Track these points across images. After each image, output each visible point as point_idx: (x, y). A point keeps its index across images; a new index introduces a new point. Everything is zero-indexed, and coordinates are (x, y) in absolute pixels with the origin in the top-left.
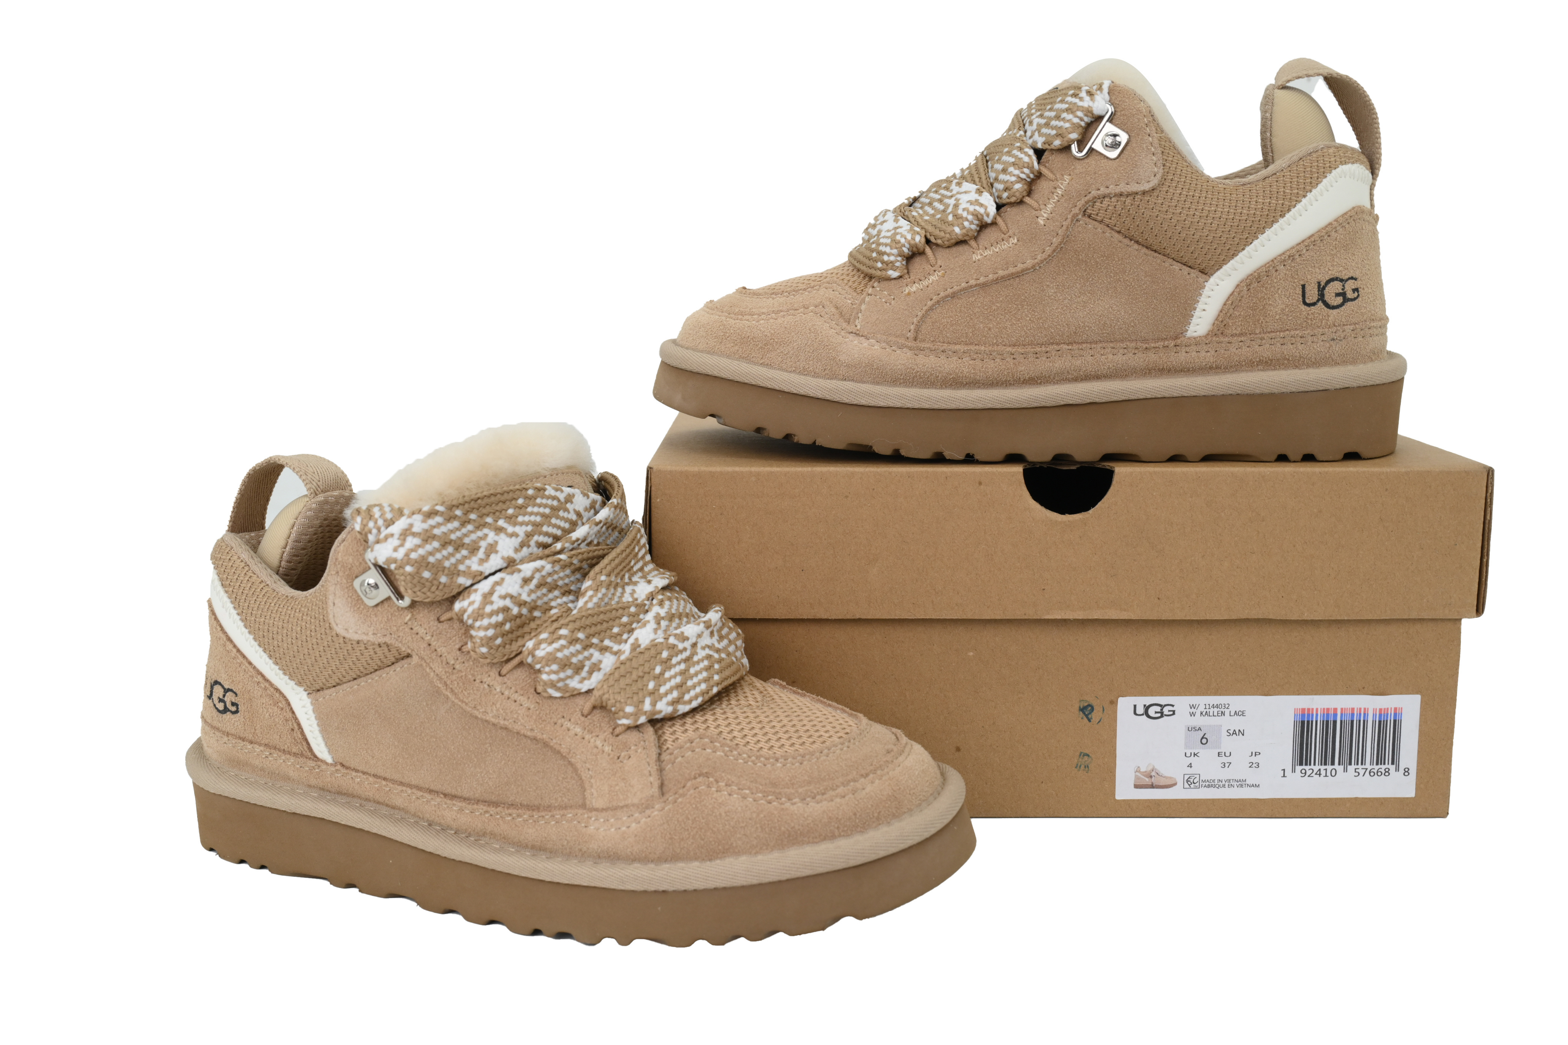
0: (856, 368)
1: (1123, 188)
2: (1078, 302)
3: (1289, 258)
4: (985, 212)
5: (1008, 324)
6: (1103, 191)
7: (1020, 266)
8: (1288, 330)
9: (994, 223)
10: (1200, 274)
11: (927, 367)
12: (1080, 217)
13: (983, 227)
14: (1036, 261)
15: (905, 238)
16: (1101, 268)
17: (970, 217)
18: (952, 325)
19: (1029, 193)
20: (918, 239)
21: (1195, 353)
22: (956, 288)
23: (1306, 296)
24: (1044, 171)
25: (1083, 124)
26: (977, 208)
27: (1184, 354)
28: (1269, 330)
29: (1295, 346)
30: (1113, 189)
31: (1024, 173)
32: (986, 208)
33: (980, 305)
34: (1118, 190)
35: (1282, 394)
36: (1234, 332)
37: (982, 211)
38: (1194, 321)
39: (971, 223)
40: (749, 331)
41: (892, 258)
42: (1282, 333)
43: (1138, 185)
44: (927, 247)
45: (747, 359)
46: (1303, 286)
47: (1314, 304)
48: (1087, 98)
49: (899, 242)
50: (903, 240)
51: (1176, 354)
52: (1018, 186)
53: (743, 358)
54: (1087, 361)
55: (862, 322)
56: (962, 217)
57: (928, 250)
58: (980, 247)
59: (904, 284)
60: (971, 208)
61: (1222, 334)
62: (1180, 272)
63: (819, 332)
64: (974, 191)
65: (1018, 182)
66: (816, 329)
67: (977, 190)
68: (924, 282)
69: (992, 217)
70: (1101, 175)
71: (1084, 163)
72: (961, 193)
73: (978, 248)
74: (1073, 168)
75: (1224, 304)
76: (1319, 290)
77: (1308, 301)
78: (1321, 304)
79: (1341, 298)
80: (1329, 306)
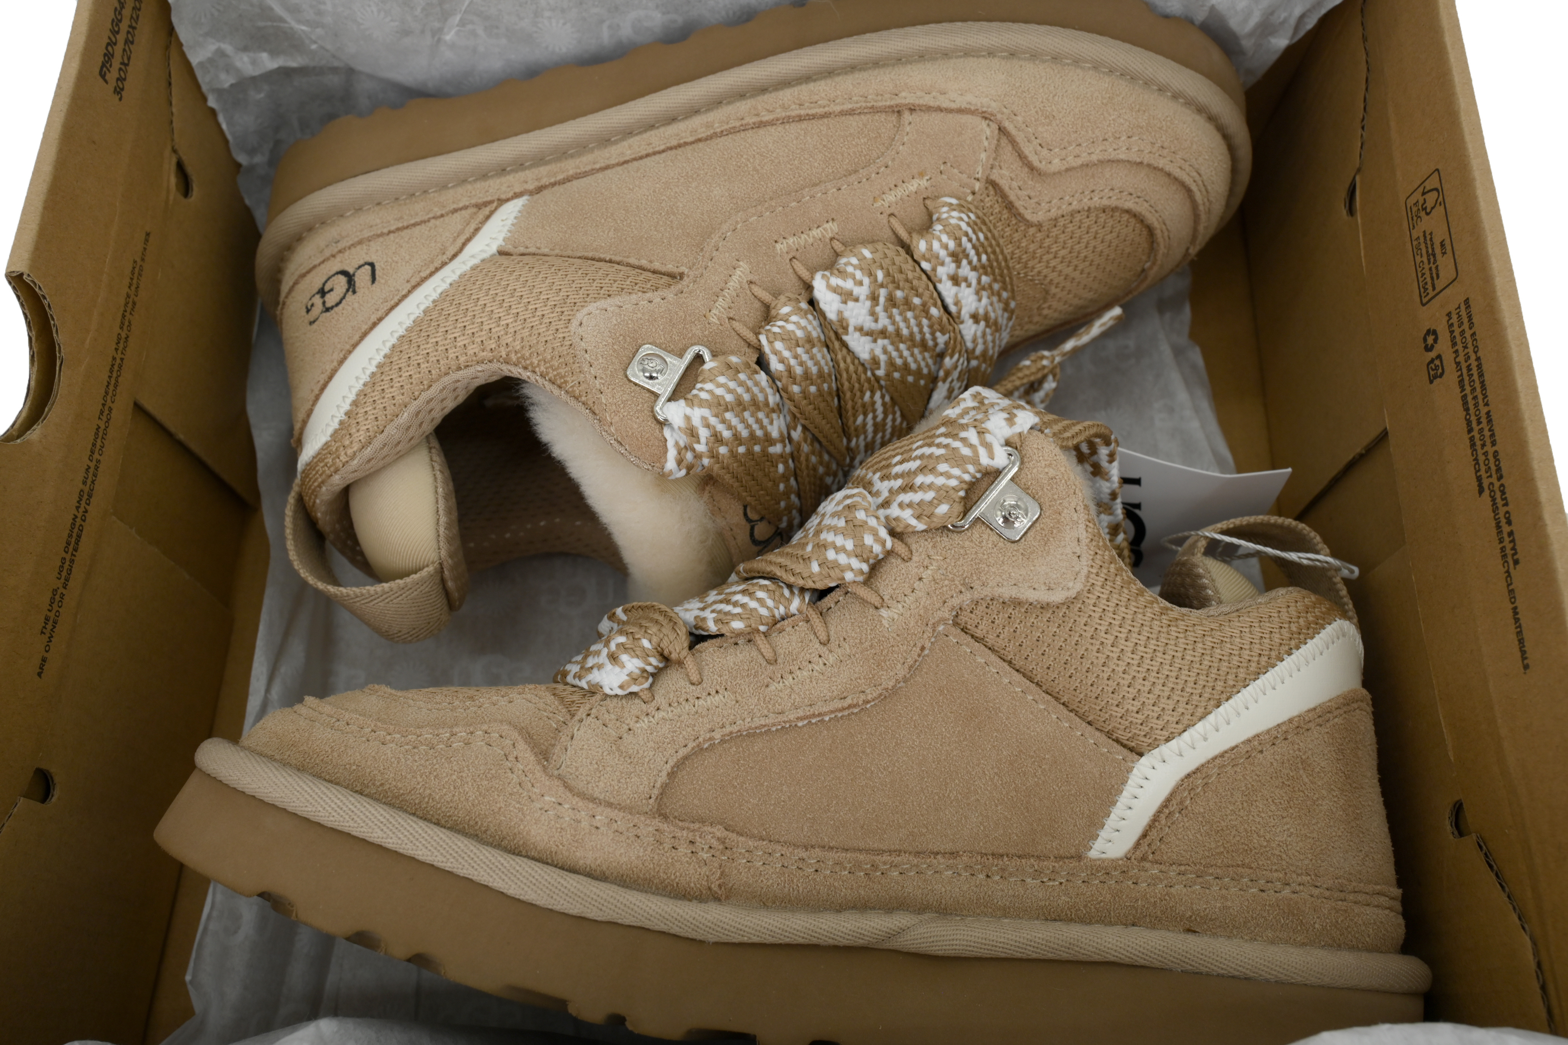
2: (678, 188)
4: (829, 279)
6: (655, 297)
7: (764, 211)
8: (394, 232)
9: (813, 271)
10: (510, 251)
11: (877, 79)
12: (687, 273)
14: (742, 222)
16: (650, 227)
17: (848, 270)
18: (851, 135)
21: (515, 184)
22: (853, 181)
23: (370, 273)
27: (529, 179)
28: (418, 226)
30: (641, 300)
32: (829, 287)
34: (634, 299)
36: (463, 212)
37: (832, 283)
38: (516, 211)
39: (846, 264)
43: (605, 306)
46: (373, 282)
47: (361, 268)
48: (696, 422)
54: (657, 138)
55: (980, 131)
56: (862, 274)
57: (903, 234)
58: (828, 241)
59: (930, 189)
60: (848, 287)
61: (479, 206)
62: (538, 245)
63: (1040, 113)
64: (851, 329)
65: (786, 314)
66: (1045, 118)
67: (846, 329)
68: (899, 192)
69: (818, 276)
70: (662, 317)
71: (691, 338)
72: (869, 333)
73: (832, 239)
74: (707, 333)
75: (477, 230)
76: (354, 285)
77: (368, 268)
78: (351, 271)
79: (327, 288)
80: (344, 273)
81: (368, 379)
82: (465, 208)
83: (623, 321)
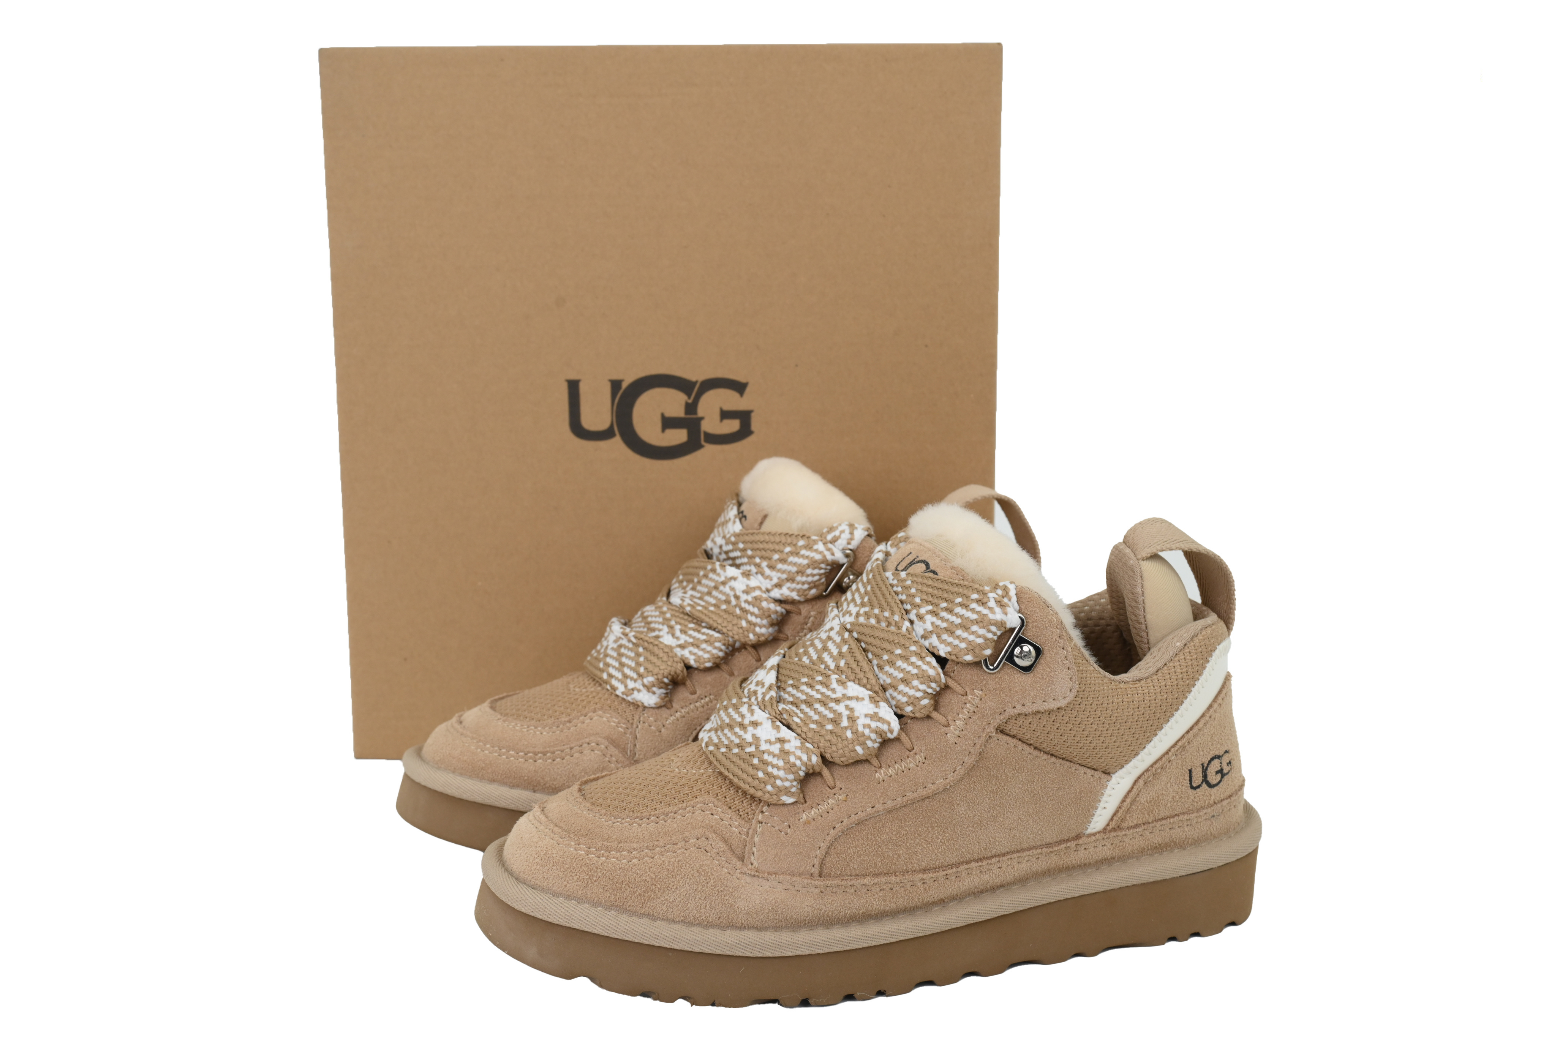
0: (757, 914)
1: (1041, 706)
2: (988, 818)
3: (1179, 746)
4: (889, 730)
5: (919, 849)
6: (1019, 709)
7: (931, 788)
8: (1176, 815)
9: (897, 739)
10: (1103, 775)
11: (836, 906)
12: (994, 734)
13: (885, 742)
14: (948, 781)
15: (801, 760)
16: (1011, 781)
17: (873, 736)
18: (859, 856)
19: (936, 707)
20: (815, 759)
21: (1093, 849)
22: (861, 815)
23: (1193, 780)
24: (951, 683)
25: (995, 638)
26: (879, 724)
27: (1083, 851)
28: (1160, 817)
29: (1182, 828)
30: (1029, 708)
31: (932, 688)
32: (889, 724)
33: (888, 830)
34: (1035, 709)
35: (1173, 879)
36: (1130, 824)
37: (885, 727)
38: (1095, 819)
39: (874, 741)
40: (622, 874)
41: (787, 784)
42: (1172, 819)
43: (1055, 702)
44: (824, 767)
45: (622, 909)
46: (1190, 771)
47: (1199, 787)
48: (998, 610)
49: (794, 765)
50: (798, 763)
51: (1076, 853)
52: (925, 702)
53: (616, 906)
54: (994, 874)
55: (758, 859)
56: (863, 735)
57: (826, 772)
58: (883, 765)
59: (801, 810)
60: (874, 725)
61: (1119, 828)
62: (1085, 776)
63: (709, 874)
64: (867, 699)
65: (925, 698)
66: (705, 870)
67: (871, 697)
68: (823, 807)
69: (895, 734)
70: (1017, 692)
71: (996, 678)
72: (850, 698)
73: (881, 767)
74: (984, 682)
75: (1123, 801)
76: (1203, 771)
77: (1194, 785)
78: (1204, 785)
79: (1219, 776)
80: (1211, 786)
81: (1196, 683)
82: (1129, 828)
83: (1043, 690)
